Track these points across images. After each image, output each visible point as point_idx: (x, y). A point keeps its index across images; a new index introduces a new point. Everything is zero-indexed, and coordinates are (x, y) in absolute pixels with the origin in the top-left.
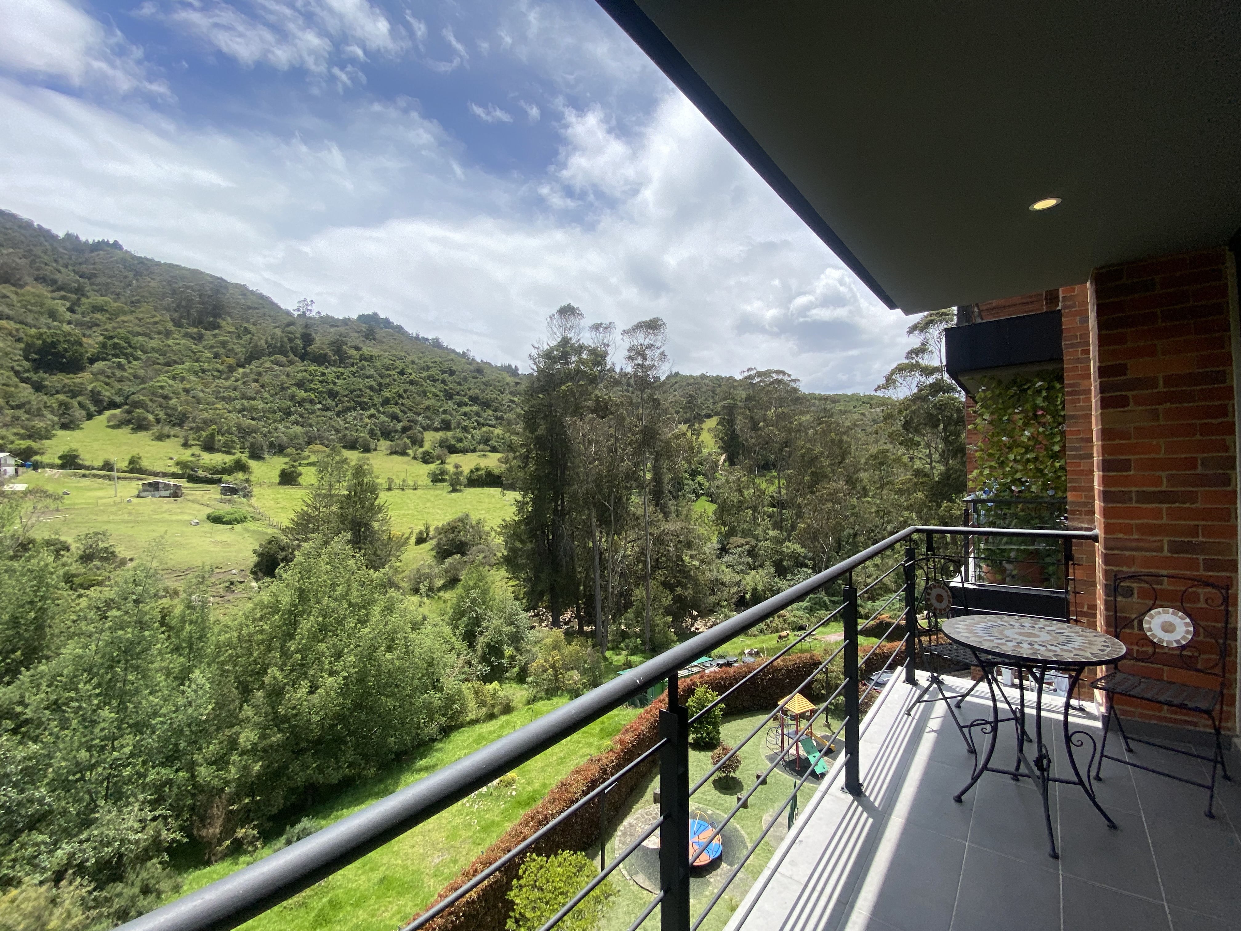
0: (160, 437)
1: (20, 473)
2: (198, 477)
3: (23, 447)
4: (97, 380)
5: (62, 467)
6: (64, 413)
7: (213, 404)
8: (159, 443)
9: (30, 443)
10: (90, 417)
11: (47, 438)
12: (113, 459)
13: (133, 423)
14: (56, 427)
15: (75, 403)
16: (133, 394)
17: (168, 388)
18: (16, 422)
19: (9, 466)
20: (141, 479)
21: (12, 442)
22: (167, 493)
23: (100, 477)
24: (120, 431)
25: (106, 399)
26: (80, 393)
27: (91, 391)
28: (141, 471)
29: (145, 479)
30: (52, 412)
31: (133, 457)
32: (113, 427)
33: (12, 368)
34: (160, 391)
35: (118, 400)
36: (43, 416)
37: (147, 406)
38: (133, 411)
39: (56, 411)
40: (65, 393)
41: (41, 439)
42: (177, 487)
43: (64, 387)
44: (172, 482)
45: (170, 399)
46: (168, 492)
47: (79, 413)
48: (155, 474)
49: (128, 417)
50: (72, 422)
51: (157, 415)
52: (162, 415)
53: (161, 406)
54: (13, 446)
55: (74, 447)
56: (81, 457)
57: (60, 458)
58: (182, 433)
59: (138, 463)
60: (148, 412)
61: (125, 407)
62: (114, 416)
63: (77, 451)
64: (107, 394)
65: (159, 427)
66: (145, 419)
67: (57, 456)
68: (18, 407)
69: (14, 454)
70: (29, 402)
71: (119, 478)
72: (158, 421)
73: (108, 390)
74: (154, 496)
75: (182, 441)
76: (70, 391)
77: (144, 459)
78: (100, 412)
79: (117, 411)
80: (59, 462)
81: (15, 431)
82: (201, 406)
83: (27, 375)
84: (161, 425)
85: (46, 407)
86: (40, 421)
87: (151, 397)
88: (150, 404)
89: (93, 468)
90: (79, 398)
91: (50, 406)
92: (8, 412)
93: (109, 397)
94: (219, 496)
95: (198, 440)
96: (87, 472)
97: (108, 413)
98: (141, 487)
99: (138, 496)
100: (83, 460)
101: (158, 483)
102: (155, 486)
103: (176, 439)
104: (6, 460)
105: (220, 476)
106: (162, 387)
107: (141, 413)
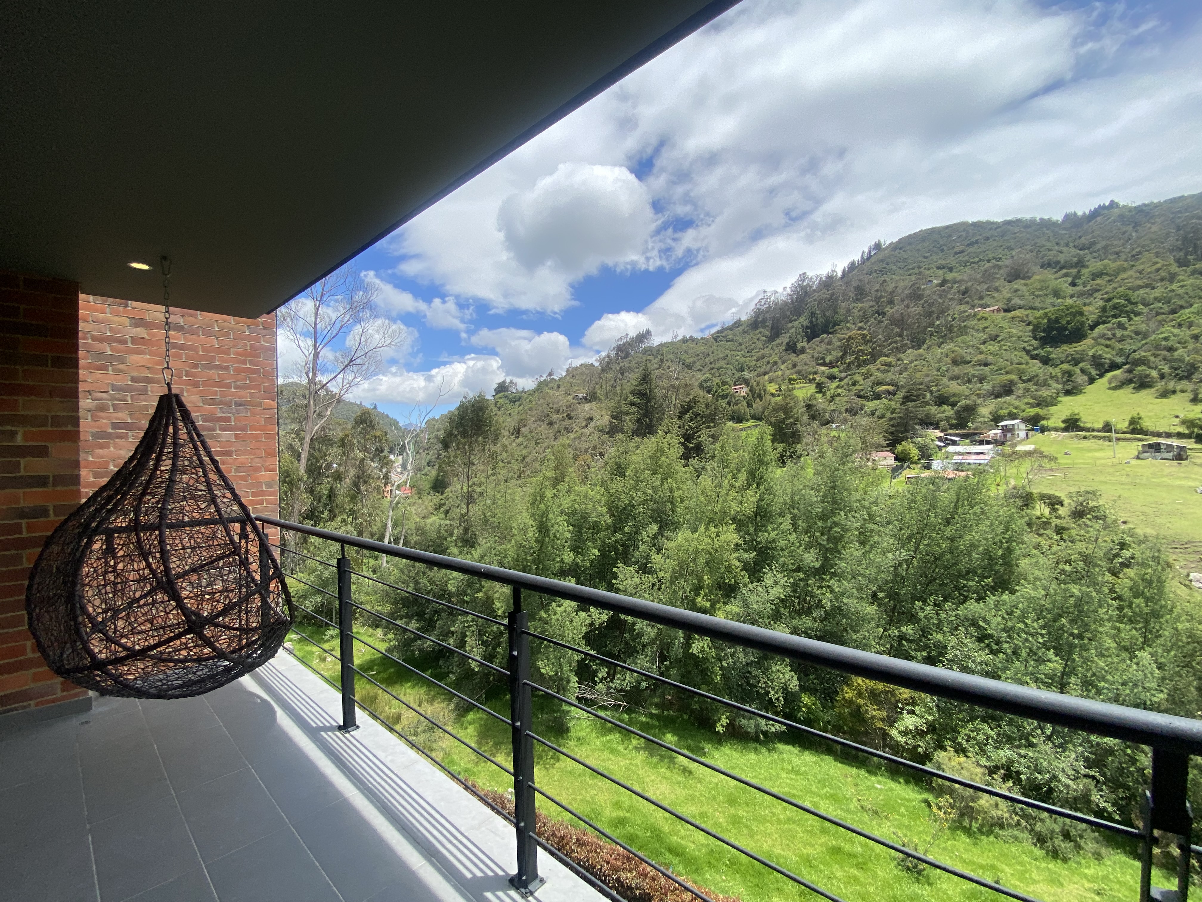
0: (1165, 394)
1: (1030, 436)
3: (1032, 414)
4: (1099, 344)
5: (1065, 430)
6: (1068, 381)
8: (1164, 400)
9: (1037, 410)
10: (1092, 381)
11: (1053, 405)
12: (1113, 420)
13: (1134, 382)
14: (1060, 394)
15: (1077, 370)
16: (1134, 351)
17: (1173, 338)
18: (1027, 394)
19: (1021, 430)
20: (1142, 440)
21: (1024, 411)
22: (1170, 456)
23: (1101, 438)
24: (1122, 391)
25: (1108, 361)
26: (1082, 360)
27: (1093, 356)
28: (1142, 432)
29: (1147, 440)
30: (1057, 381)
31: (1133, 418)
32: (1115, 388)
33: (1024, 349)
34: (1164, 343)
35: (1119, 360)
36: (1049, 385)
37: (1149, 361)
38: (1134, 370)
39: (1060, 380)
40: (1069, 362)
41: (1047, 406)
42: (1182, 448)
43: (1067, 357)
44: (1176, 442)
45: (1176, 350)
46: (1171, 454)
47: (1081, 379)
48: (1159, 435)
49: (1130, 376)
50: (1075, 388)
51: (1160, 370)
52: (1166, 369)
53: (1165, 360)
54: (1025, 414)
55: (1076, 412)
56: (1083, 419)
57: (1064, 421)
58: (1190, 387)
59: (1138, 423)
60: (1152, 368)
61: (1127, 366)
62: (1114, 377)
63: (1078, 414)
64: (1109, 356)
65: (1163, 383)
66: (1147, 376)
67: (1060, 421)
68: (1029, 380)
69: (1025, 420)
70: (1037, 375)
71: (1118, 439)
72: (1162, 376)
73: (1109, 353)
74: (1155, 458)
75: (1192, 397)
76: (1073, 359)
77: (1145, 419)
78: (1101, 376)
79: (1118, 372)
80: (1062, 425)
81: (1026, 400)
83: (1035, 352)
84: (1164, 380)
85: (1052, 377)
86: (1047, 390)
87: (1153, 352)
88: (1152, 359)
89: (1093, 430)
90: (1081, 365)
91: (1056, 376)
92: (1020, 386)
93: (1110, 360)
96: (1088, 434)
97: (1109, 375)
98: (1140, 448)
99: (1138, 458)
100: (1085, 423)
101: (1159, 444)
102: (1156, 448)
103: (1183, 394)
104: (1018, 426)
106: (1166, 339)
107: (1143, 370)
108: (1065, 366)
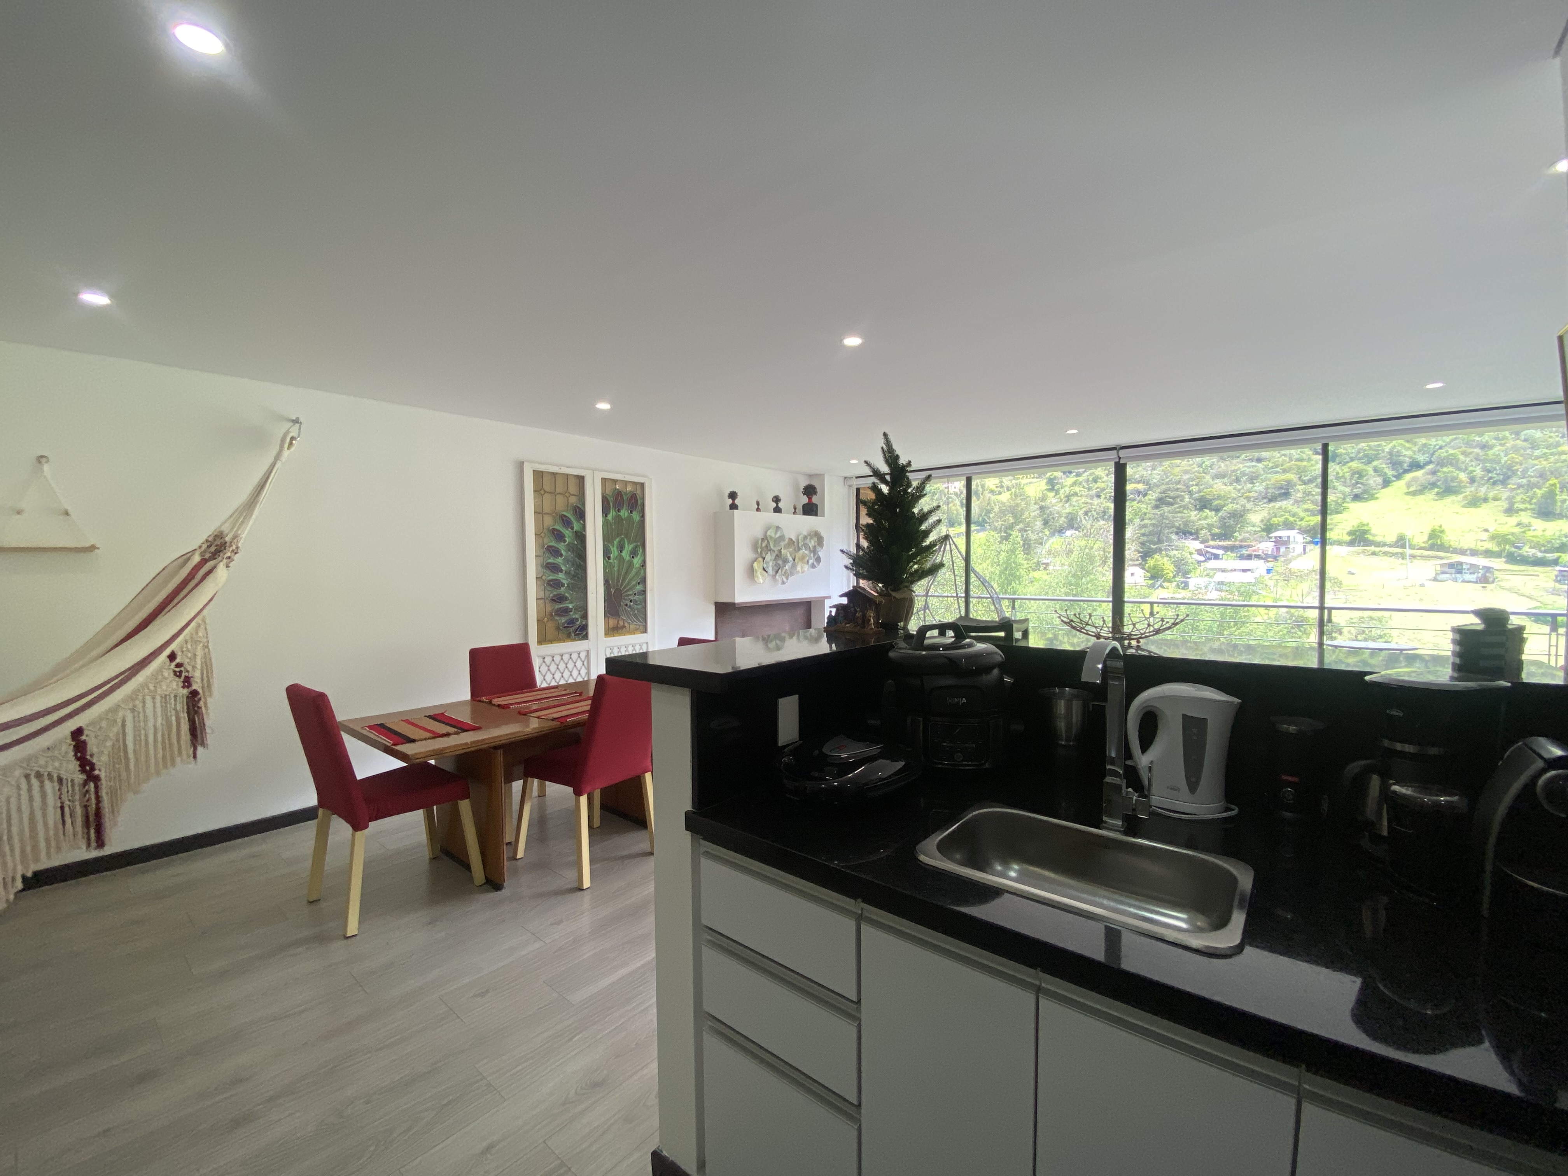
0: (1474, 502)
1: (1307, 550)
2: (1520, 555)
3: (1312, 523)
5: (1351, 543)
6: (1357, 483)
7: (1558, 445)
8: (1472, 510)
10: (1386, 483)
11: (1338, 513)
12: (1408, 534)
13: (1438, 487)
14: (1348, 500)
15: (1370, 469)
16: (1441, 448)
18: (1307, 498)
19: (1297, 543)
20: (1442, 558)
21: (1302, 519)
22: (1473, 577)
23: (1392, 555)
24: (1422, 497)
25: (1407, 459)
26: (1376, 457)
27: (1390, 453)
28: (1442, 548)
29: (1447, 558)
30: (1344, 484)
31: (1433, 531)
32: (1414, 494)
34: (1477, 438)
35: (1422, 458)
37: (1458, 461)
38: (1439, 471)
39: (1348, 481)
40: (1360, 459)
42: (1488, 569)
43: (1358, 453)
44: (1482, 561)
45: (1491, 447)
46: (1475, 576)
47: (1374, 481)
48: (1462, 552)
49: (1433, 479)
50: (1365, 492)
51: (1470, 472)
52: (1478, 472)
53: (1477, 459)
54: (1303, 523)
55: (1365, 522)
56: (1373, 532)
57: (1350, 533)
58: (1505, 494)
59: (1440, 537)
60: (1460, 469)
61: (1431, 467)
62: (1414, 479)
63: (1368, 524)
64: (1409, 453)
65: (1473, 489)
66: (1454, 479)
67: (1345, 532)
68: (1310, 481)
69: (1303, 531)
71: (1413, 557)
72: (1472, 480)
73: (1409, 448)
74: (1455, 580)
75: (1505, 505)
76: (1366, 456)
77: (1448, 532)
78: (1398, 477)
79: (1419, 474)
80: (1348, 538)
81: (1305, 506)
82: (1537, 453)
84: (1476, 484)
85: (1338, 478)
87: (1464, 449)
88: (1462, 458)
89: (1384, 545)
90: (1375, 463)
91: (1343, 477)
92: (1300, 487)
93: (1410, 457)
94: (1551, 584)
95: (1530, 503)
96: (1377, 549)
97: (1408, 477)
98: (1438, 568)
99: (1435, 579)
100: (1374, 535)
101: (1461, 564)
102: (1457, 568)
103: (1496, 503)
104: (1294, 537)
105: (1556, 555)
107: (1449, 472)
108: (1355, 465)
